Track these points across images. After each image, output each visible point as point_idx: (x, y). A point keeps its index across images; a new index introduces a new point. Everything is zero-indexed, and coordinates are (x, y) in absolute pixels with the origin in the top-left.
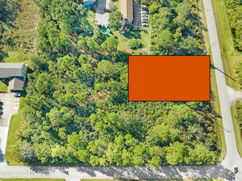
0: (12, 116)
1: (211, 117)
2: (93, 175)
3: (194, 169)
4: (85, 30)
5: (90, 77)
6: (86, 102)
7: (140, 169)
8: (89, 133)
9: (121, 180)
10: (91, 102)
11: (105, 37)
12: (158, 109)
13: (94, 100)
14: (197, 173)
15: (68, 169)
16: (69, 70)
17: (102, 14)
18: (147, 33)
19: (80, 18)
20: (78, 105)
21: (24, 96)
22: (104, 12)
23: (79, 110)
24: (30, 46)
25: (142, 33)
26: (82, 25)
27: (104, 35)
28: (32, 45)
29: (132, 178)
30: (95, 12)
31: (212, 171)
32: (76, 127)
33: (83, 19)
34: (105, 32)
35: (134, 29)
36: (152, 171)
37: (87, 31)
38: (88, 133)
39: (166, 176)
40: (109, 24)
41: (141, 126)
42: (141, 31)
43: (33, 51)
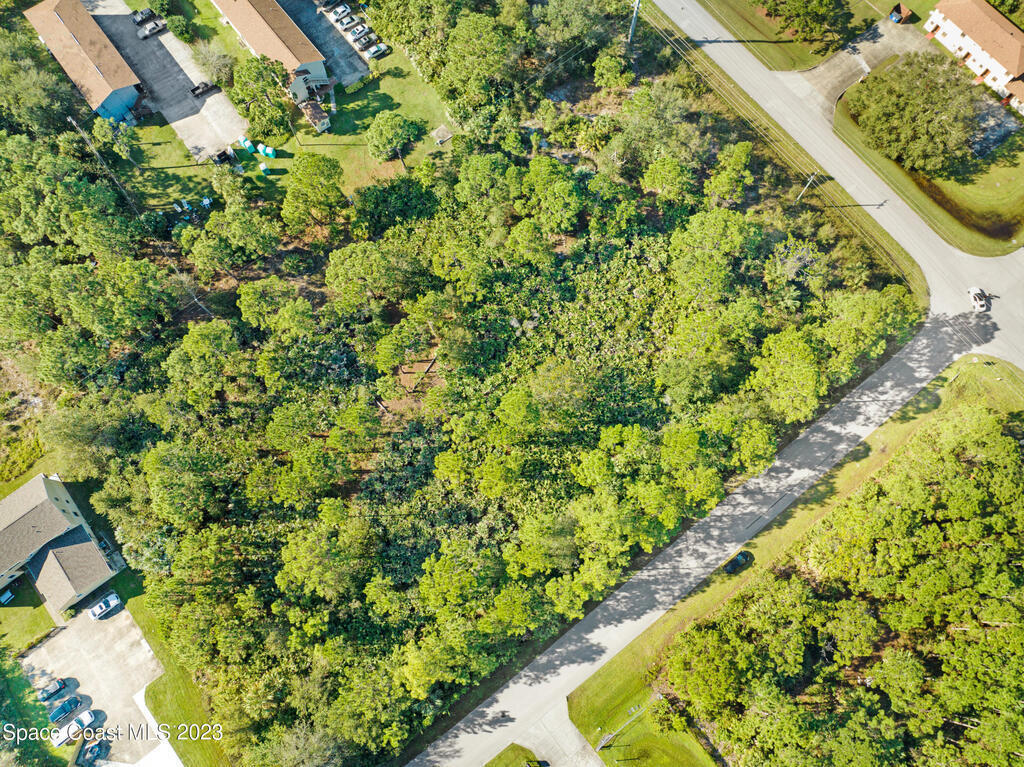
0: (147, 695)
1: (802, 197)
2: (592, 653)
3: (873, 388)
4: (179, 210)
5: (327, 348)
6: (380, 442)
7: (723, 515)
8: (475, 533)
9: (690, 594)
10: (396, 430)
11: (272, 184)
12: (630, 290)
13: (402, 415)
14: (891, 392)
15: (497, 701)
16: (233, 379)
17: (197, 112)
18: (404, 77)
19: (124, 178)
20: (361, 472)
21: (140, 590)
22: (197, 102)
23: (378, 487)
24: (13, 402)
25: (387, 86)
26: (153, 196)
27: (259, 178)
28: (14, 394)
29: (718, 559)
30: (163, 122)
31: (924, 355)
32: (415, 548)
33: (142, 175)
34: (255, 165)
35: (349, 91)
36: (760, 491)
37: (186, 207)
38: (470, 535)
39: (812, 473)
40: (249, 131)
41: (621, 381)
42: (379, 79)
43: (38, 413)
